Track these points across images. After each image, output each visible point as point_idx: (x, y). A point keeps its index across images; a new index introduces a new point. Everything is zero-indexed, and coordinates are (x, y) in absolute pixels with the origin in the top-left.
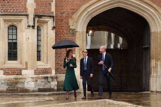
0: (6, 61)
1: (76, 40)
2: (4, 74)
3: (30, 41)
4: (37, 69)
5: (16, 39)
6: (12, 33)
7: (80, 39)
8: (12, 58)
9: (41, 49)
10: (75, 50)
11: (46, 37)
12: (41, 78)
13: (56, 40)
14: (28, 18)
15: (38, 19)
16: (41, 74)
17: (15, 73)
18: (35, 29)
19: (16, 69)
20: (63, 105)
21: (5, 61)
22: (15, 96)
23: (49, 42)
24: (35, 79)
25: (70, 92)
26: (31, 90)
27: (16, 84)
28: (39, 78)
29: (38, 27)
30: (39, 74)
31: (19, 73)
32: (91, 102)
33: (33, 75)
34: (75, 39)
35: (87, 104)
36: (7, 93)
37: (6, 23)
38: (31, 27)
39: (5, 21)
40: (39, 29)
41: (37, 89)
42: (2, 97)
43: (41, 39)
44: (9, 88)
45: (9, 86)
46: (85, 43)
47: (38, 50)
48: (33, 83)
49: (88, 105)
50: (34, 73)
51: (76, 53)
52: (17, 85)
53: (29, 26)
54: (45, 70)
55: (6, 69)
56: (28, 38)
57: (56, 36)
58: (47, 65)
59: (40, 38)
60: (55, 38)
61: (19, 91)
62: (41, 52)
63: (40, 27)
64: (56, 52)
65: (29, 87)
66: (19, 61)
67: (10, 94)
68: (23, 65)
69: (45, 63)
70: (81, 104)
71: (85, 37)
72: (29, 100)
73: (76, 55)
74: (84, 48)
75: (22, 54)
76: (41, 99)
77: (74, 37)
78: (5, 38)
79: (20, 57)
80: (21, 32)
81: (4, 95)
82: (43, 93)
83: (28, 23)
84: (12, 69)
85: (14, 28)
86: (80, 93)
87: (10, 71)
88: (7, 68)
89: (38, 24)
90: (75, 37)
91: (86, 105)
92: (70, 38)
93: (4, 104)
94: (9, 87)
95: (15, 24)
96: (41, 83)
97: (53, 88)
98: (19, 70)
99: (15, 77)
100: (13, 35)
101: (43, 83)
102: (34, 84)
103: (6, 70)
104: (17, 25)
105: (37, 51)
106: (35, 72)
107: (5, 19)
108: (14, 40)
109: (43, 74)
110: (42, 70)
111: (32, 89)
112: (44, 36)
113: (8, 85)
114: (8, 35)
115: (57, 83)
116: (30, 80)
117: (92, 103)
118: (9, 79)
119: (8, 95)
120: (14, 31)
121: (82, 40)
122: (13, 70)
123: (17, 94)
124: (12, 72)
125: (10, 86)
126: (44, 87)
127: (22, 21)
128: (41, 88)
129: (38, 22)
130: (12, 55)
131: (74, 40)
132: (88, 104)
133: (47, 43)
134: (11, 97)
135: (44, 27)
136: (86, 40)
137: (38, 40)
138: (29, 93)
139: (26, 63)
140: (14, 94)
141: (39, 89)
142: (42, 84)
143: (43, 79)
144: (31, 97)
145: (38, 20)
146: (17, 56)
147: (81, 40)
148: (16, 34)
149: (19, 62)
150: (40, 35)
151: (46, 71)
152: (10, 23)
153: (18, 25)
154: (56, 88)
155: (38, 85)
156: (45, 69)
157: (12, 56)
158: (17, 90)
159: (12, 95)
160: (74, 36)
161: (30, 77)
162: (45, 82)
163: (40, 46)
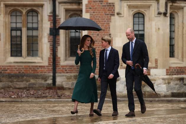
3: (161, 32)
4: (170, 68)
5: (143, 29)
6: (139, 22)
9: (175, 42)
11: (182, 27)
12: (175, 79)
14: (158, 3)
15: (171, 4)
16: (175, 74)
18: (167, 17)
24: (167, 80)
26: (162, 95)
28: (172, 79)
29: (171, 14)
30: (173, 75)
33: (164, 76)
37: (131, 10)
38: (162, 14)
39: (130, 7)
40: (172, 17)
41: (169, 94)
43: (175, 30)
48: (164, 85)
50: (165, 73)
52: (144, 88)
53: (159, 14)
54: (180, 70)
56: (159, 29)
58: (182, 63)
59: (174, 28)
61: (146, 96)
62: (174, 46)
63: (173, 15)
65: (159, 90)
68: (152, 63)
69: (180, 60)
72: (160, 107)
75: (151, 49)
76: (175, 106)
80: (150, 21)
82: (178, 99)
83: (158, 9)
85: (141, 15)
89: (172, 11)
95: (142, 10)
96: (174, 86)
100: (140, 25)
101: (177, 86)
102: (166, 88)
104: (144, 11)
105: (170, 45)
106: (167, 72)
107: (130, 5)
108: (141, 30)
109: (178, 75)
110: (176, 69)
111: (164, 93)
112: (179, 26)
114: (134, 24)
116: (161, 82)
120: (141, 20)
126: (179, 91)
127: (151, 7)
128: (174, 93)
129: (171, 8)
133: (183, 35)
134: (137, 103)
135: (179, 14)
137: (172, 30)
138: (160, 99)
139: (156, 61)
141: (172, 93)
142: (176, 88)
143: (177, 81)
144: (162, 103)
145: (171, 6)
148: (143, 23)
150: (174, 25)
151: (182, 71)
152: (136, 10)
153: (146, 12)
155: (171, 89)
156: (179, 67)
161: (161, 79)
162: (180, 85)
163: (174, 38)
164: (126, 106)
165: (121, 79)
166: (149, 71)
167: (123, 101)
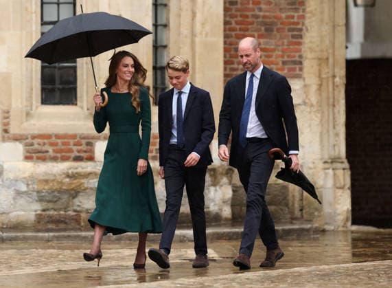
0: (34, 108)
1: (307, 22)
2: (27, 158)
7: (322, 21)
8: (57, 94)
10: (301, 63)
11: (190, 13)
13: (226, 23)
17: (68, 154)
19: (74, 136)
20: (258, 281)
21: (31, 105)
22: (70, 243)
23: (201, 34)
25: (283, 230)
27: (74, 198)
31: (83, 155)
32: (367, 266)
34: (300, 21)
35: (350, 275)
36: (39, 231)
42: (21, 245)
43: (168, 19)
44: (48, 213)
45: (45, 205)
46: (341, 36)
47: (159, 65)
49: (356, 280)
51: (305, 75)
52: (76, 201)
55: (34, 137)
57: (226, 10)
59: (165, 16)
60: (225, 16)
61: (82, 224)
64: (228, 72)
66: (82, 108)
67: (51, 234)
70: (328, 275)
71: (344, 11)
72: (123, 259)
73: (308, 81)
74: (336, 53)
77: (296, 10)
78: (31, 19)
79: (87, 92)
81: (25, 239)
84: (58, 136)
86: (324, 231)
87: (51, 144)
88: (36, 132)
90: (304, 10)
91: (346, 281)
92: (284, 15)
93: (28, 275)
94: (45, 207)
97: (217, 213)
98: (84, 142)
99: (70, 168)
100: (61, 6)
103: (36, 141)
105: (155, 68)
112: (181, 9)
113: (41, 200)
114: (42, 3)
115: (233, 191)
117: (369, 271)
118: (46, 178)
119: (42, 239)
121: (332, 24)
122: (59, 141)
123: (78, 236)
124: (55, 148)
125: (50, 205)
130: (57, 82)
131: (298, 23)
132: (356, 276)
133: (193, 35)
134: (54, 248)
136: (344, 21)
137: (159, 23)
140: (66, 234)
146: (75, 89)
147: (327, 24)
149: (86, 109)
150: (165, 5)
154: (227, 212)
157: (58, 86)
158: (77, 220)
159: (58, 238)
160: (297, 6)
163: (165, 47)
164: (19, 256)
165: (5, 173)
166: (89, 147)
167: (11, 239)
